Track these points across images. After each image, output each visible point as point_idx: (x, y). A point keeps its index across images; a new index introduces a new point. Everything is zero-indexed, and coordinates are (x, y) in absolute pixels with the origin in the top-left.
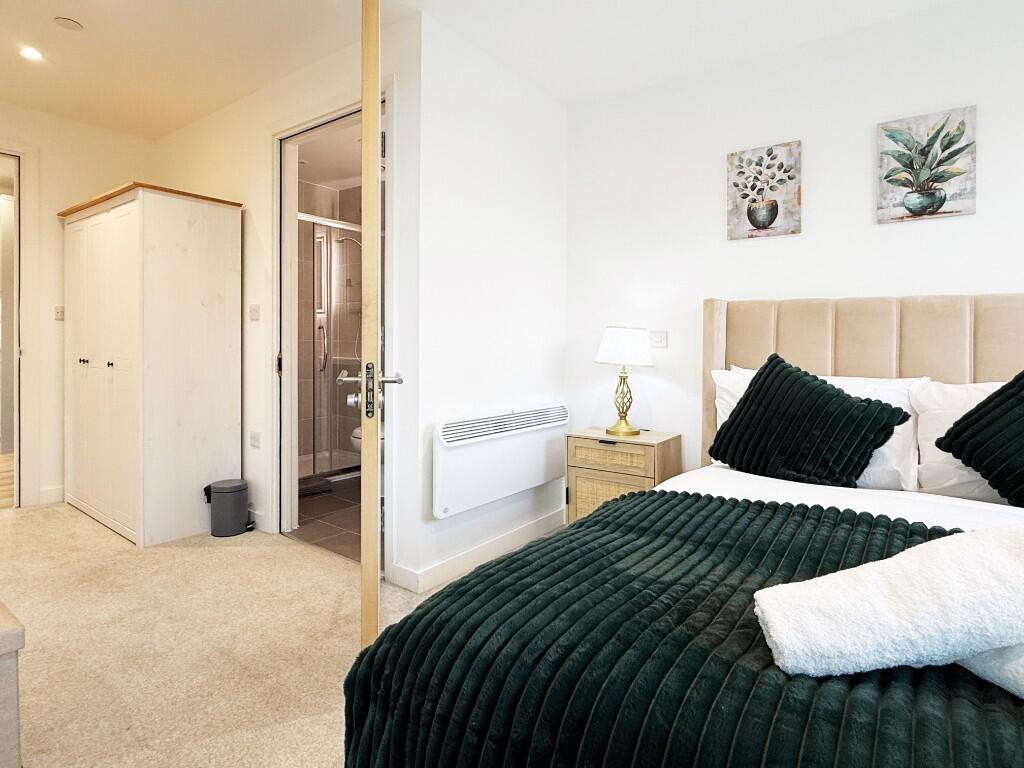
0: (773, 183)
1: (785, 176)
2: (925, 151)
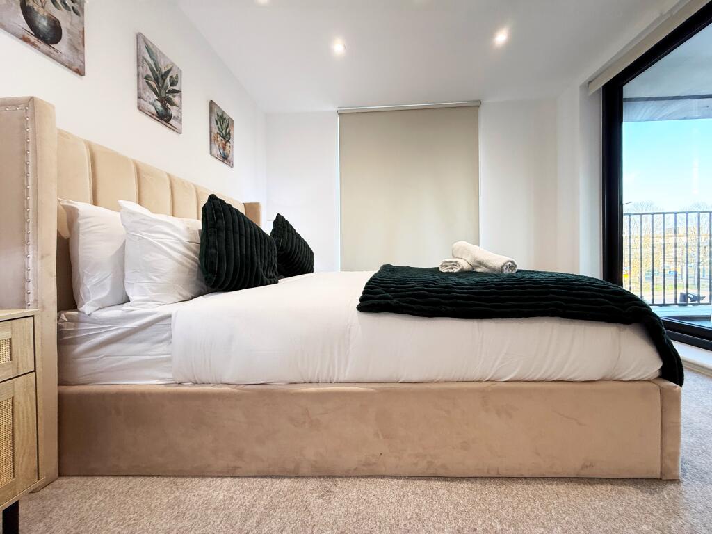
2: (164, 77)
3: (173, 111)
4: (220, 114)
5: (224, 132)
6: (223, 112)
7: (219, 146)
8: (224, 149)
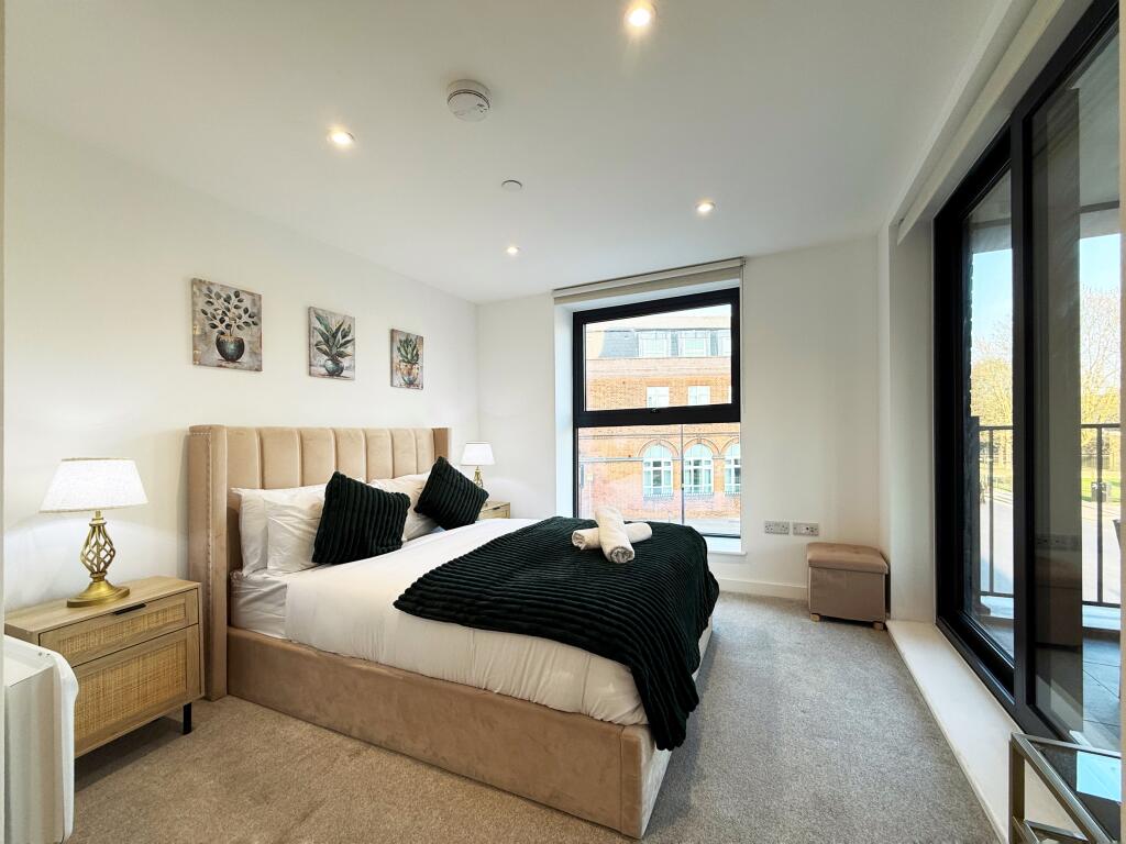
0: (240, 323)
1: (250, 321)
2: (334, 336)
3: (345, 362)
4: (403, 338)
5: (409, 356)
6: (408, 335)
7: (403, 374)
8: (409, 374)
